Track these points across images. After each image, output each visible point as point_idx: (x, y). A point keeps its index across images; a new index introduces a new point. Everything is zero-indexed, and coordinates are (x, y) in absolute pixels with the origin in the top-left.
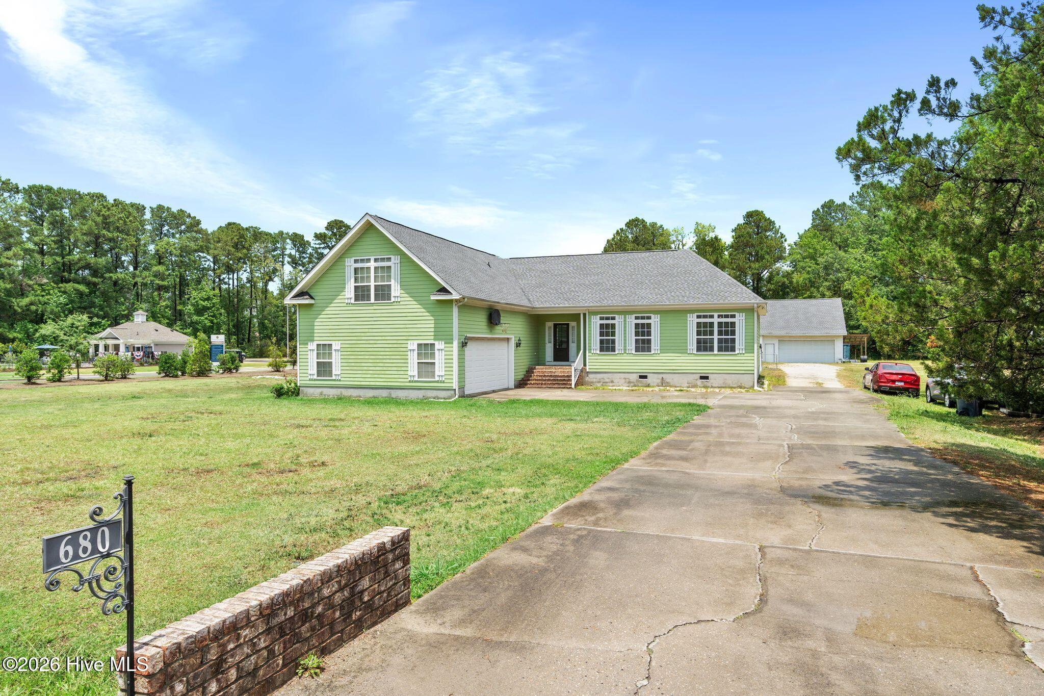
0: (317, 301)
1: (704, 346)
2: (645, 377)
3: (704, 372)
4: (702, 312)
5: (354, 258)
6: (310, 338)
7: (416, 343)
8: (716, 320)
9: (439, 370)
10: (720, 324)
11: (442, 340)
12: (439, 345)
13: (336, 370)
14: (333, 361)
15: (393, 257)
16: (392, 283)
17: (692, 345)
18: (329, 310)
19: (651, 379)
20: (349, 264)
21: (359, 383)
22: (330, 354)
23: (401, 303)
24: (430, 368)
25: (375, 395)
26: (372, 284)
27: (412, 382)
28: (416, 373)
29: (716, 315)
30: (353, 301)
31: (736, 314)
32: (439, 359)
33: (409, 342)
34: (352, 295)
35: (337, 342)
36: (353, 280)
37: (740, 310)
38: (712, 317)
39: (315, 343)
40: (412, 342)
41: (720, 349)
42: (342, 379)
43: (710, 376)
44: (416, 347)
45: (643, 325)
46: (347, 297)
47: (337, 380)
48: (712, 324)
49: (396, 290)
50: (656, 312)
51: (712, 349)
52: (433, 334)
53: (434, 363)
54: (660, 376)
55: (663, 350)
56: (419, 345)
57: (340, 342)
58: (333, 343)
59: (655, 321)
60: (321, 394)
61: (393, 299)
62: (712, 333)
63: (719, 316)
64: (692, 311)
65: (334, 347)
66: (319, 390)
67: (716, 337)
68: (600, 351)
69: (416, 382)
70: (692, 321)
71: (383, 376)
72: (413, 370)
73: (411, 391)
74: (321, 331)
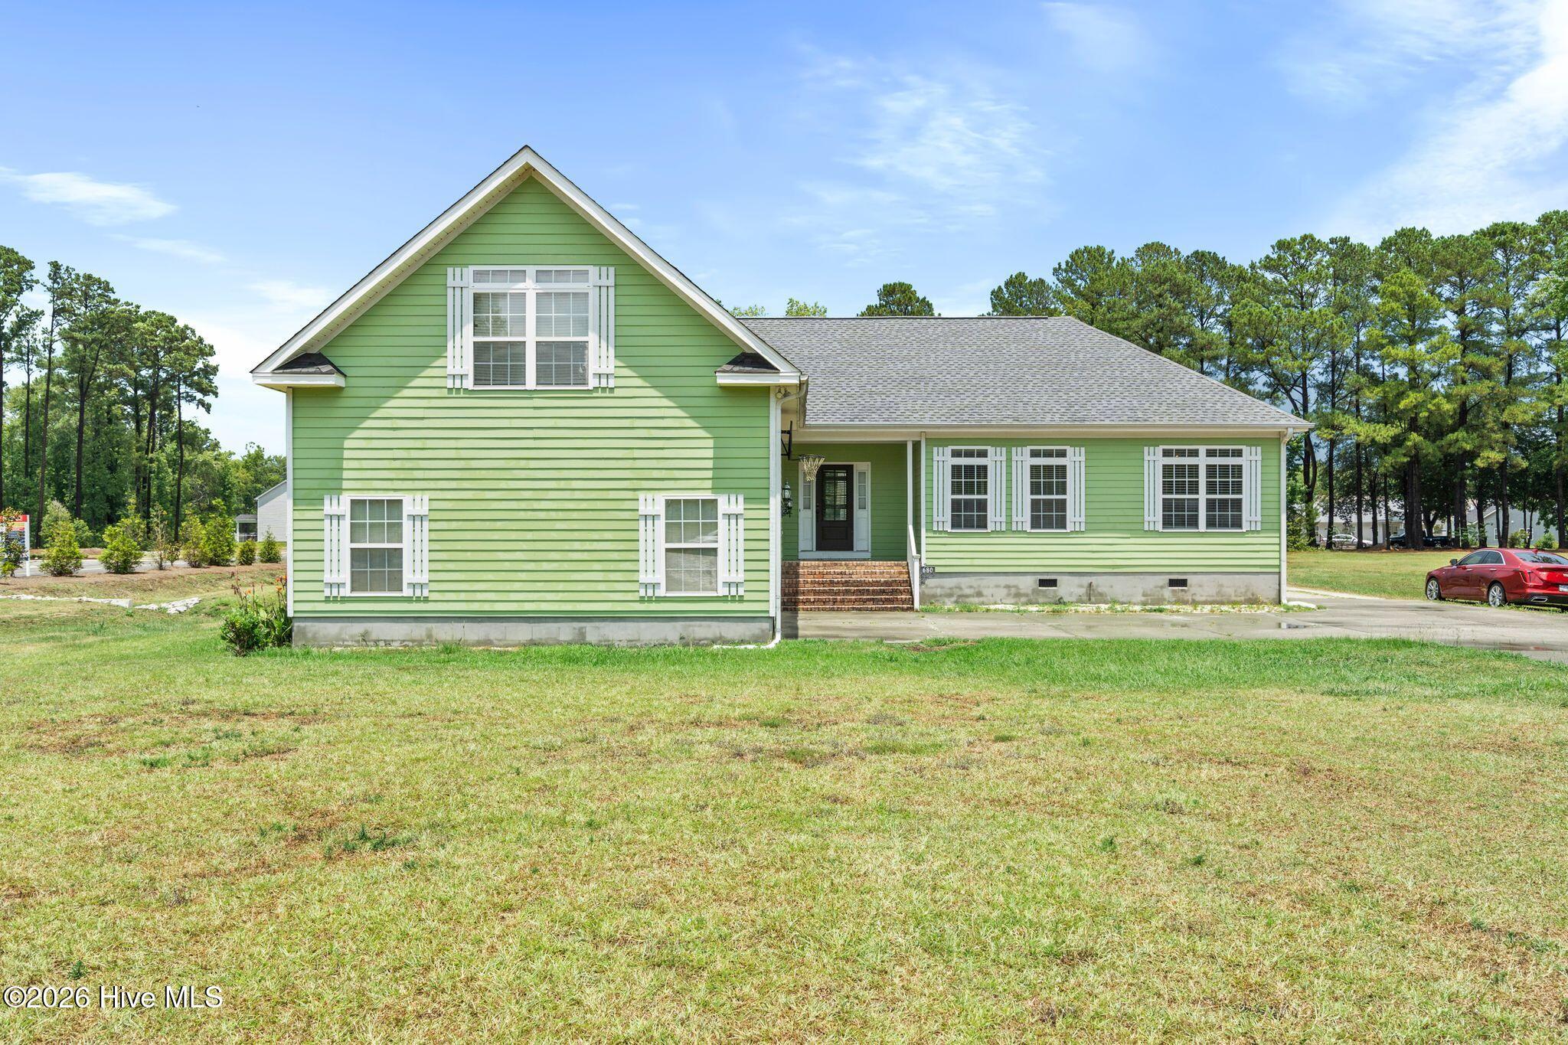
0: (352, 382)
1: (1178, 517)
2: (1053, 583)
3: (1177, 571)
4: (1176, 444)
5: (472, 268)
6: (332, 484)
7: (661, 498)
8: (1202, 461)
9: (729, 570)
10: (1211, 470)
11: (736, 490)
12: (724, 505)
13: (414, 571)
14: (406, 545)
15: (593, 270)
16: (592, 339)
17: (1154, 515)
18: (393, 407)
19: (1067, 588)
20: (458, 283)
21: (487, 607)
22: (396, 531)
23: (618, 392)
24: (702, 563)
25: (536, 637)
26: (531, 339)
27: (650, 600)
28: (660, 577)
29: (1202, 449)
30: (469, 383)
31: (1244, 448)
32: (728, 539)
33: (641, 495)
34: (469, 368)
35: (418, 495)
36: (469, 328)
37: (1253, 441)
38: (1194, 453)
39: (346, 498)
40: (650, 495)
41: (1211, 523)
42: (434, 596)
43: (1191, 579)
44: (660, 509)
45: (1048, 469)
46: (450, 370)
47: (418, 600)
48: (1194, 470)
49: (600, 360)
50: (1076, 441)
51: (1193, 522)
52: (710, 474)
53: (713, 552)
54: (1086, 580)
55: (1093, 526)
56: (671, 504)
57: (427, 496)
58: (407, 499)
59: (1075, 461)
60: (365, 638)
61: (592, 383)
62: (1194, 491)
63: (1211, 453)
64: (1154, 441)
65: (407, 509)
66: (358, 628)
67: (1202, 497)
68: (953, 526)
69: (660, 600)
70: (1155, 461)
71: (561, 586)
72: (653, 570)
73: (643, 625)
74: (365, 464)
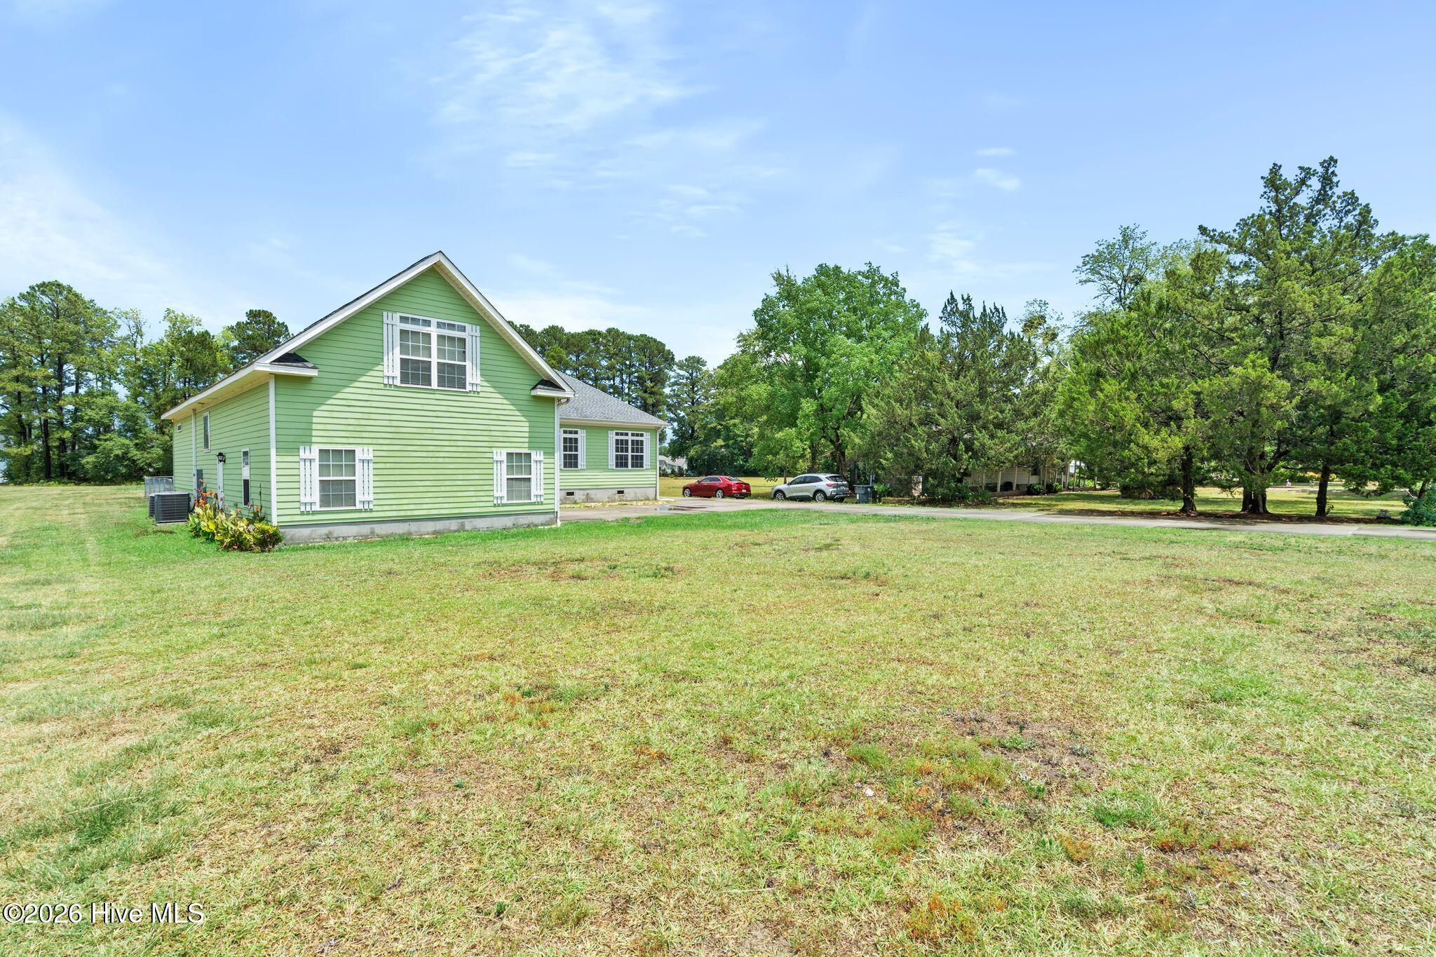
0: (322, 375)
1: (621, 463)
2: (572, 494)
3: (620, 487)
4: (621, 430)
5: (399, 315)
6: (304, 439)
7: (505, 451)
8: (630, 438)
9: (536, 489)
10: (633, 442)
11: (539, 448)
12: (535, 456)
13: (363, 494)
14: (358, 478)
15: (468, 327)
16: (468, 364)
17: (612, 461)
18: (348, 393)
19: (579, 496)
20: (389, 321)
21: (409, 513)
22: (352, 469)
23: (481, 395)
24: (523, 485)
25: (438, 529)
26: (434, 360)
27: (499, 505)
28: (504, 493)
29: (630, 433)
30: (398, 382)
31: (644, 433)
32: (537, 473)
33: (494, 450)
34: (397, 373)
35: (366, 448)
36: (397, 350)
37: (647, 430)
38: (627, 434)
39: (316, 449)
40: (499, 450)
41: (632, 465)
42: (375, 509)
43: (625, 491)
44: (504, 458)
45: (571, 439)
46: (386, 373)
47: (366, 511)
48: (627, 441)
49: (473, 376)
50: (583, 427)
51: (626, 466)
52: (527, 440)
53: (529, 479)
54: (586, 492)
55: (590, 467)
56: (510, 455)
57: (371, 448)
58: (358, 449)
59: (581, 436)
60: (328, 537)
61: (469, 388)
62: (627, 451)
63: (633, 435)
64: (612, 428)
65: (358, 455)
66: (324, 530)
67: (630, 454)
69: (504, 505)
70: (612, 437)
71: (452, 500)
72: (501, 491)
73: (495, 519)
74: (329, 427)
